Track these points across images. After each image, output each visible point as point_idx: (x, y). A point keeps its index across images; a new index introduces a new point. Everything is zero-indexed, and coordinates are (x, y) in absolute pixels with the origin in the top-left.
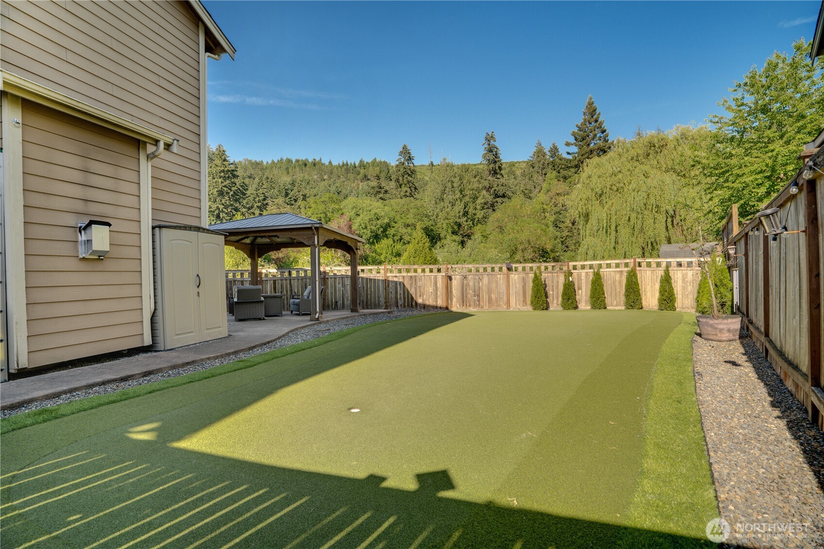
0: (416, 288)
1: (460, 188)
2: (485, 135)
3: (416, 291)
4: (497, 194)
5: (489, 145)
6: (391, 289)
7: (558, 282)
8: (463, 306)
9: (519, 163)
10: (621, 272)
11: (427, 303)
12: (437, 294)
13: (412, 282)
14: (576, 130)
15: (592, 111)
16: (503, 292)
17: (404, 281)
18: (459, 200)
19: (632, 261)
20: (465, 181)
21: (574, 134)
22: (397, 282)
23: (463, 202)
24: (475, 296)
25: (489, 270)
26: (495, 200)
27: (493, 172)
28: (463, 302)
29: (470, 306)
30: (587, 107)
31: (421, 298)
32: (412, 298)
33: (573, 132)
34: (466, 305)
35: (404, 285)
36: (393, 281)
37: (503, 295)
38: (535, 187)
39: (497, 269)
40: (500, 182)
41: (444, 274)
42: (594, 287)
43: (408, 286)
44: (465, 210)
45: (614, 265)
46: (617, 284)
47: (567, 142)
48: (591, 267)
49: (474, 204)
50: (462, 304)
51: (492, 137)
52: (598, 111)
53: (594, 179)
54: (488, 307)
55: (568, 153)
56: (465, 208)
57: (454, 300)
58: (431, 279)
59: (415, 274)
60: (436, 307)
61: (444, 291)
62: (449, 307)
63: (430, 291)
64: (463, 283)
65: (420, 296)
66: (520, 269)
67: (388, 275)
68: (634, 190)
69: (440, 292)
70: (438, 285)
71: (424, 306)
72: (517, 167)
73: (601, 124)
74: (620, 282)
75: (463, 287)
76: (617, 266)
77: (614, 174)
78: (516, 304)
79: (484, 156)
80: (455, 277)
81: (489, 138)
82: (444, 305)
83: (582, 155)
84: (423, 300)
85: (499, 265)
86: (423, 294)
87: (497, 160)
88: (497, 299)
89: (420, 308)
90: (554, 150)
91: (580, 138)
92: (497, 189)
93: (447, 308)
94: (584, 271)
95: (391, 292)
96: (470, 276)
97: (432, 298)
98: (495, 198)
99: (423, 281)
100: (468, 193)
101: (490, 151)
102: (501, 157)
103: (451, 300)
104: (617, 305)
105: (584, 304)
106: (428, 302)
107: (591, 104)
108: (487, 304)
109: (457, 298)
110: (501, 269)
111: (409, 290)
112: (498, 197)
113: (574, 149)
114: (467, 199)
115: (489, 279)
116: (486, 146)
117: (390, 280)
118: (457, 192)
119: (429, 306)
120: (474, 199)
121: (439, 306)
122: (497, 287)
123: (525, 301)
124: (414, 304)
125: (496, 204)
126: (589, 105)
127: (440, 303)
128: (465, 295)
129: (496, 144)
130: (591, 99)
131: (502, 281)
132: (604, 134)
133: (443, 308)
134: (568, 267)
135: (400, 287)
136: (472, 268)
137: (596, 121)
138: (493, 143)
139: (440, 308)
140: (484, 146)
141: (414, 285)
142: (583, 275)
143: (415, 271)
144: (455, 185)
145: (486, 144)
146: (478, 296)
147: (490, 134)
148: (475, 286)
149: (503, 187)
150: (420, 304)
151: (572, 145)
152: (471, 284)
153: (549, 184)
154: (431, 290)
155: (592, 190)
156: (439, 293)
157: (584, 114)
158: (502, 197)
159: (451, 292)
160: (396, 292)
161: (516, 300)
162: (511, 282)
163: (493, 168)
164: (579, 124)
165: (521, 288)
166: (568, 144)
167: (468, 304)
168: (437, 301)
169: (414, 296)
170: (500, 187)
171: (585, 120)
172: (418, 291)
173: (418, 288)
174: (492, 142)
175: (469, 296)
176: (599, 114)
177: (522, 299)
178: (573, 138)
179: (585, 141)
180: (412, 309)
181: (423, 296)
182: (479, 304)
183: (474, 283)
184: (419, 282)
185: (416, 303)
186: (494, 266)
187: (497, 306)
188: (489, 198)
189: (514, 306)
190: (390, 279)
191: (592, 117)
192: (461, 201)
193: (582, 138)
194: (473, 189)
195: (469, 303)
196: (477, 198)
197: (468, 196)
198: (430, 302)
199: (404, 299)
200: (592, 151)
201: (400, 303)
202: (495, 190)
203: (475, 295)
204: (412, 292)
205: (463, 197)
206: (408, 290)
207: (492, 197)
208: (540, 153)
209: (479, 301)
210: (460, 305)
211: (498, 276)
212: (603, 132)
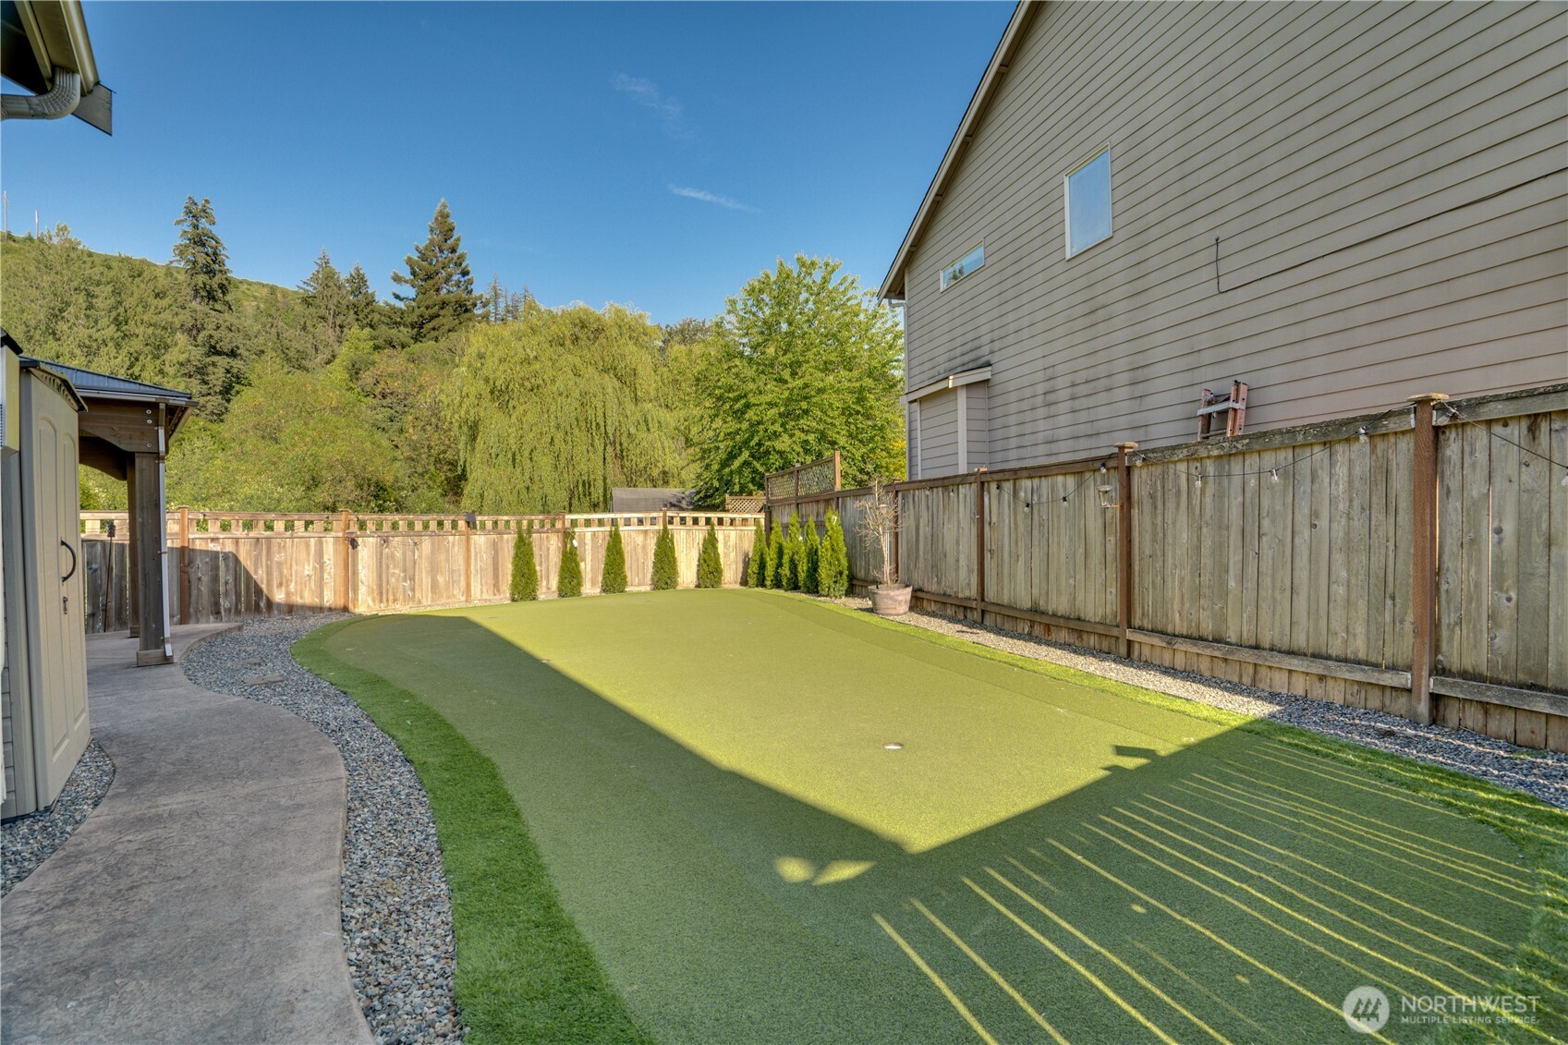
0: (269, 569)
1: (114, 314)
2: (185, 202)
3: (269, 574)
4: (214, 348)
5: (196, 227)
6: (201, 571)
7: (548, 549)
8: (381, 601)
9: (250, 284)
10: (646, 532)
11: (297, 600)
12: (322, 578)
13: (260, 554)
14: (415, 256)
15: (445, 230)
16: (459, 570)
17: (237, 550)
18: (110, 344)
19: (661, 514)
20: (130, 302)
21: (409, 262)
22: (217, 553)
23: (124, 352)
24: (405, 580)
25: (433, 525)
26: (208, 360)
27: (205, 294)
28: (381, 594)
29: (395, 600)
30: (436, 219)
31: (283, 589)
32: (259, 592)
33: (409, 259)
34: (387, 600)
35: (237, 560)
36: (207, 551)
37: (460, 575)
38: (316, 350)
39: (447, 525)
40: (225, 321)
41: (340, 535)
42: (612, 557)
43: (246, 560)
44: (129, 372)
45: (636, 520)
46: (640, 550)
47: (395, 274)
48: (601, 522)
49: (158, 362)
50: (377, 598)
51: (204, 211)
52: (456, 235)
53: (491, 363)
54: (433, 601)
55: (397, 297)
56: (131, 366)
57: (363, 590)
58: (308, 545)
59: (268, 533)
60: (318, 610)
61: (341, 572)
62: (351, 606)
63: (307, 572)
64: (381, 554)
65: (280, 585)
66: (489, 525)
67: (191, 536)
68: (560, 395)
69: (329, 573)
70: (325, 559)
71: (291, 609)
72: (243, 292)
73: (461, 257)
74: (644, 547)
75: (381, 562)
76: (641, 522)
77: (526, 361)
78: (482, 592)
79: (181, 252)
80: (363, 541)
81: (196, 213)
82: (340, 603)
83: (427, 308)
84: (288, 594)
85: (452, 517)
86: (287, 581)
87: (216, 267)
88: (447, 583)
89: (280, 612)
90: (359, 282)
91: (422, 274)
92: (217, 335)
93: (345, 609)
94: (589, 529)
95: (199, 579)
96: (396, 539)
97: (310, 589)
98: (208, 355)
99: (289, 551)
100: (140, 330)
101: (199, 241)
102: (228, 265)
103: (356, 590)
104: (639, 585)
105: (590, 588)
106: (302, 597)
107: (444, 216)
108: (430, 594)
109: (369, 586)
110: (454, 524)
111: (252, 573)
112: (218, 353)
113: (409, 292)
114: (136, 345)
115: (433, 544)
116: (187, 227)
117: (198, 547)
118: (104, 322)
119: (303, 608)
120: (158, 348)
121: (328, 605)
122: (447, 560)
123: (496, 586)
124: (263, 604)
125: (210, 368)
126: (442, 216)
127: (329, 598)
128: (384, 577)
129: (215, 230)
130: (445, 206)
131: (456, 548)
132: (466, 278)
133: (336, 609)
134: (564, 523)
135: (227, 566)
136: (401, 522)
137: (453, 251)
138: (208, 226)
139: (330, 609)
140: (180, 226)
141: (264, 559)
142: (588, 536)
143: (269, 528)
144: (98, 302)
145: (188, 223)
146: (412, 579)
147: (201, 203)
148: (405, 559)
149: (231, 334)
150: (279, 604)
151: (406, 282)
152: (398, 555)
153: (356, 348)
154: (308, 570)
155: (487, 380)
156: (326, 576)
157: (432, 230)
158: (227, 355)
159: (355, 573)
160: (215, 579)
161: (482, 585)
162: (473, 550)
163: (204, 284)
164: (421, 248)
165: (490, 561)
166: (397, 279)
167: (391, 598)
168: (321, 596)
169: (264, 587)
170: (223, 332)
171: (432, 242)
172: (275, 574)
173: (275, 567)
174: (203, 223)
175: (393, 580)
176: (458, 239)
177: (491, 582)
178: (408, 269)
179: (431, 282)
180: (258, 617)
181: (288, 586)
182: (414, 596)
183: (404, 554)
184: (279, 553)
185: (270, 604)
186: (442, 518)
187: (449, 597)
188: (193, 353)
189: (478, 596)
190: (198, 545)
191: (446, 241)
192: (118, 346)
193: (425, 273)
194: (154, 325)
195: (394, 594)
196: (167, 347)
197: (141, 337)
198: (308, 598)
199: (238, 595)
200: (444, 303)
201: (225, 603)
202: (211, 336)
203: (405, 577)
204: (260, 576)
205: (123, 338)
206: (247, 572)
207: (202, 350)
208: (327, 278)
209: (413, 590)
210: (374, 601)
211: (451, 538)
212: (465, 273)
